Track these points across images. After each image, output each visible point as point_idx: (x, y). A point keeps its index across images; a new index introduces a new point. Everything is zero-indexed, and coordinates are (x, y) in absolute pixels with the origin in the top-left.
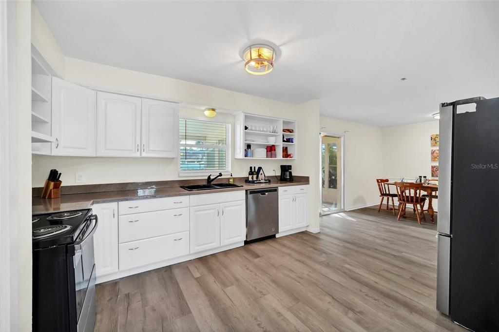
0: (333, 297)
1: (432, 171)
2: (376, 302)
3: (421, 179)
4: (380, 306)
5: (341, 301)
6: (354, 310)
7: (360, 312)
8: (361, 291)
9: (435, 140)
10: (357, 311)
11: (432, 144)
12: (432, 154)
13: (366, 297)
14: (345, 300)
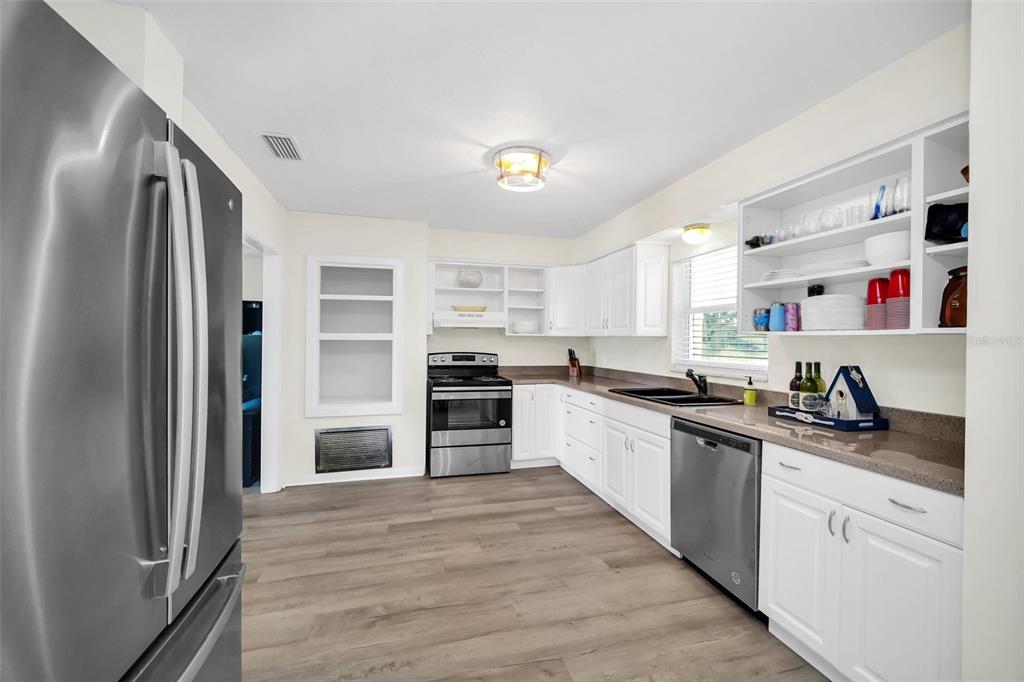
0: (426, 609)
2: (367, 668)
4: (354, 664)
5: (412, 614)
6: (383, 619)
7: (371, 625)
8: (408, 664)
10: (378, 623)
13: (389, 660)
14: (409, 621)
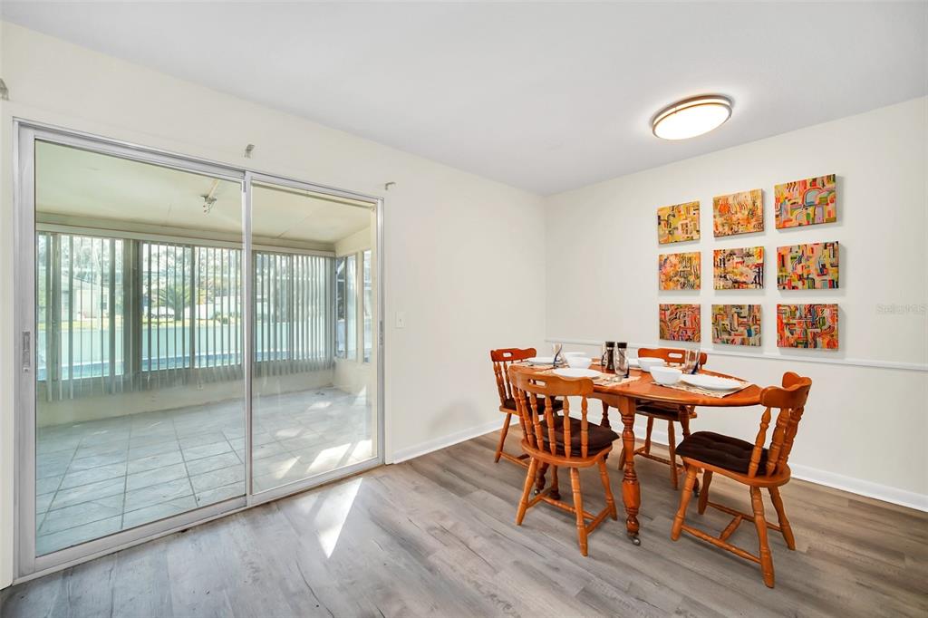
1: (661, 321)
3: (611, 354)
9: (668, 223)
11: (660, 236)
12: (661, 267)
